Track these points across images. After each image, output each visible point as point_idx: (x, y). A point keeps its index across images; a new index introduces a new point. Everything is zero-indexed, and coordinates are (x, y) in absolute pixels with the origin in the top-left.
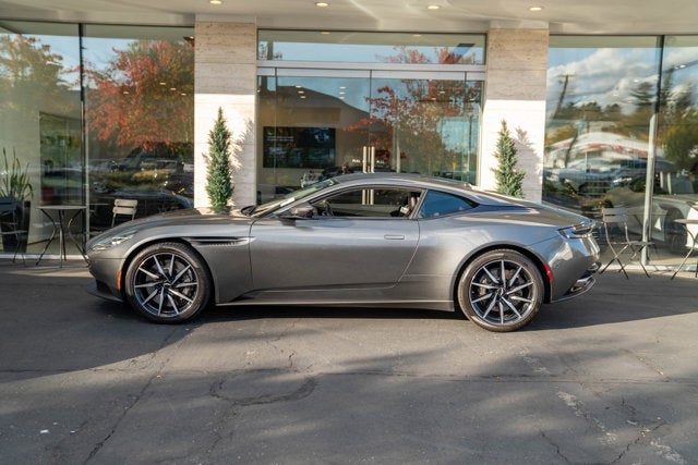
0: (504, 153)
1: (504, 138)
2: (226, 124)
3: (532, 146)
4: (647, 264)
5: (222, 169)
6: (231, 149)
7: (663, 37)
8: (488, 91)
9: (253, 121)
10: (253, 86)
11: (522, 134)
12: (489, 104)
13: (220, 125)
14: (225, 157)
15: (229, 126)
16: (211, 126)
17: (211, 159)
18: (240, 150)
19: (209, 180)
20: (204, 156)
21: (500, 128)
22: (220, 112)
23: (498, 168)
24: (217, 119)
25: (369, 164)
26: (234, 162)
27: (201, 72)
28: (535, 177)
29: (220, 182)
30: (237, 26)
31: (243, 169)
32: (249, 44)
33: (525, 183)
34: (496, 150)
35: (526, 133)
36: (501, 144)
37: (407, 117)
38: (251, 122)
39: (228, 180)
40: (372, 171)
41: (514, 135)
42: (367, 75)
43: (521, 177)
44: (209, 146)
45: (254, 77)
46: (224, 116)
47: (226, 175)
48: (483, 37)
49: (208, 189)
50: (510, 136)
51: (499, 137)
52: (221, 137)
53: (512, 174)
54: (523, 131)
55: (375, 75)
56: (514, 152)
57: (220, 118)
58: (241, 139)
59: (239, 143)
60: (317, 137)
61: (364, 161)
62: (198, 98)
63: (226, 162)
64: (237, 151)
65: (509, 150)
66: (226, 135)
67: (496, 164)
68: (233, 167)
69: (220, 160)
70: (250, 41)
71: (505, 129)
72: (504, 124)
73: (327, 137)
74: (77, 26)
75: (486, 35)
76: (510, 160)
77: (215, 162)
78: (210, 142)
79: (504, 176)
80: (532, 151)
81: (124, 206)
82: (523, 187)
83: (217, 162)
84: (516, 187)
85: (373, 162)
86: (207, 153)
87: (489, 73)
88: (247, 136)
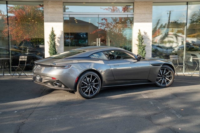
0: (140, 39)
1: (140, 35)
2: (54, 32)
3: (149, 37)
4: (185, 72)
5: (53, 46)
6: (56, 40)
7: (188, 2)
8: (135, 20)
9: (63, 31)
10: (62, 20)
11: (145, 33)
12: (135, 24)
13: (53, 32)
14: (54, 42)
15: (55, 33)
16: (50, 33)
17: (50, 43)
19: (49, 49)
20: (48, 42)
21: (138, 32)
22: (53, 28)
23: (138, 44)
24: (51, 31)
25: (99, 44)
26: (57, 44)
27: (46, 16)
28: (150, 46)
29: (53, 50)
30: (57, 1)
31: (60, 46)
32: (61, 7)
33: (146, 48)
34: (137, 38)
36: (139, 37)
37: (112, 29)
38: (62, 32)
39: (55, 49)
40: (100, 46)
41: (143, 34)
42: (97, 16)
43: (145, 46)
44: (49, 39)
45: (62, 18)
46: (54, 30)
47: (55, 48)
48: (133, 4)
49: (49, 52)
50: (141, 34)
51: (138, 34)
52: (53, 36)
53: (142, 46)
54: (146, 32)
55: (100, 16)
56: (143, 39)
57: (52, 30)
58: (59, 37)
59: (59, 38)
60: (81, 36)
61: (97, 43)
62: (45, 24)
63: (55, 44)
64: (58, 40)
65: (141, 39)
66: (54, 36)
67: (137, 43)
68: (57, 46)
69: (53, 43)
70: (61, 6)
71: (140, 32)
72: (139, 30)
73: (85, 36)
75: (133, 3)
76: (141, 41)
77: (51, 44)
78: (49, 38)
79: (140, 46)
80: (149, 38)
81: (23, 58)
82: (145, 49)
83: (52, 44)
84: (143, 50)
85: (100, 43)
86: (49, 41)
87: (135, 15)
88: (61, 36)
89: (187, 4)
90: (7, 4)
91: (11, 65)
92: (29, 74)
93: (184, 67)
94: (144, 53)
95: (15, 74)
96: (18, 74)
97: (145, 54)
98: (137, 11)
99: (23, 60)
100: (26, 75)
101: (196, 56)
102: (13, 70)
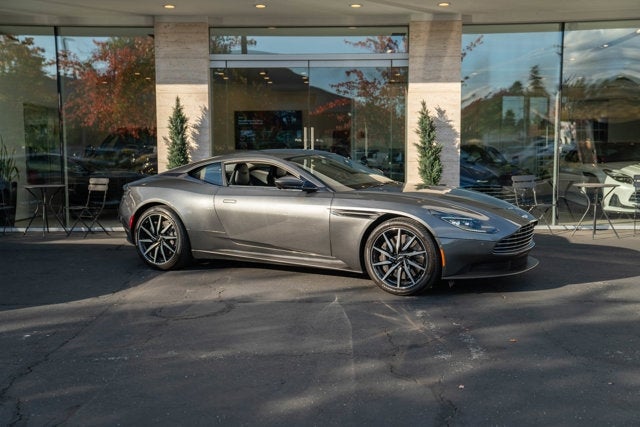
0: (424, 130)
1: (425, 116)
2: (183, 111)
3: (451, 123)
4: (556, 224)
5: (180, 150)
6: (188, 133)
7: (563, 24)
8: (410, 77)
9: (207, 107)
10: (206, 76)
11: (441, 112)
12: (412, 86)
13: (178, 111)
14: (183, 139)
15: (186, 113)
16: (171, 113)
17: (171, 141)
18: (197, 132)
19: (169, 159)
20: (165, 139)
21: (420, 108)
22: (178, 100)
23: (420, 144)
24: (175, 107)
25: (309, 142)
26: (192, 144)
27: (161, 66)
28: (454, 150)
30: (191, 25)
31: (199, 149)
32: (202, 41)
33: (443, 156)
34: (417, 127)
35: (444, 112)
36: (421, 122)
38: (205, 109)
39: (186, 159)
40: (312, 149)
41: (433, 114)
42: (305, 64)
43: (438, 150)
44: (169, 130)
45: (206, 69)
46: (181, 104)
47: (184, 155)
48: (406, 29)
50: (429, 115)
51: (420, 116)
52: (179, 121)
53: (431, 148)
54: (443, 110)
55: (312, 64)
56: (432, 129)
57: (178, 106)
58: (198, 123)
59: (196, 127)
61: (305, 140)
62: (159, 88)
63: (184, 143)
64: (194, 134)
65: (429, 127)
66: (183, 120)
67: (418, 139)
68: (191, 148)
69: (178, 142)
70: (203, 38)
71: (425, 109)
72: (424, 104)
73: (294, 120)
74: (53, 29)
75: (408, 26)
76: (429, 135)
77: (175, 143)
78: (170, 127)
79: (423, 149)
80: (451, 127)
81: (98, 184)
82: (441, 159)
84: (435, 159)
85: (312, 141)
86: (168, 136)
87: (411, 60)
88: (203, 121)
89: (563, 29)
90: (56, 34)
91: (67, 205)
92: (115, 229)
93: (554, 207)
94: (436, 168)
95: (75, 229)
96: (83, 229)
97: (440, 171)
99: (100, 188)
100: (107, 232)
101: (595, 176)
102: (74, 217)
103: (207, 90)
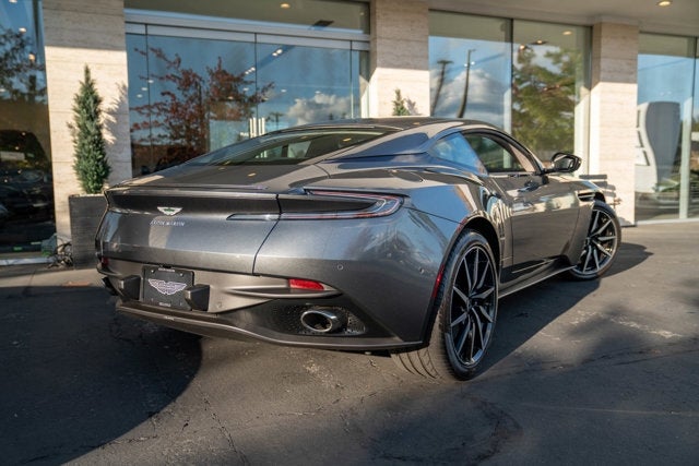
2: (95, 87)
5: (96, 142)
6: (103, 118)
9: (127, 85)
10: (121, 42)
11: (410, 105)
13: (88, 88)
14: (98, 128)
15: (100, 89)
16: (75, 88)
17: (79, 130)
18: (113, 121)
19: (78, 156)
20: (68, 127)
22: (87, 71)
24: (83, 81)
26: (108, 137)
29: (95, 158)
31: (116, 144)
38: (124, 87)
39: (104, 155)
41: (406, 105)
44: (75, 114)
45: (122, 34)
46: (93, 76)
47: (101, 150)
49: (77, 168)
50: (403, 105)
52: (88, 101)
54: (413, 101)
55: (260, 39)
57: (88, 79)
58: (114, 107)
59: (111, 112)
62: (49, 52)
63: (100, 134)
64: (110, 122)
66: (97, 101)
68: (107, 142)
71: (399, 98)
72: (398, 93)
77: (86, 133)
78: (75, 110)
83: (89, 133)
86: (72, 122)
87: (373, 43)
88: (121, 104)
98: (384, 28)
103: (125, 61)
